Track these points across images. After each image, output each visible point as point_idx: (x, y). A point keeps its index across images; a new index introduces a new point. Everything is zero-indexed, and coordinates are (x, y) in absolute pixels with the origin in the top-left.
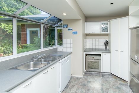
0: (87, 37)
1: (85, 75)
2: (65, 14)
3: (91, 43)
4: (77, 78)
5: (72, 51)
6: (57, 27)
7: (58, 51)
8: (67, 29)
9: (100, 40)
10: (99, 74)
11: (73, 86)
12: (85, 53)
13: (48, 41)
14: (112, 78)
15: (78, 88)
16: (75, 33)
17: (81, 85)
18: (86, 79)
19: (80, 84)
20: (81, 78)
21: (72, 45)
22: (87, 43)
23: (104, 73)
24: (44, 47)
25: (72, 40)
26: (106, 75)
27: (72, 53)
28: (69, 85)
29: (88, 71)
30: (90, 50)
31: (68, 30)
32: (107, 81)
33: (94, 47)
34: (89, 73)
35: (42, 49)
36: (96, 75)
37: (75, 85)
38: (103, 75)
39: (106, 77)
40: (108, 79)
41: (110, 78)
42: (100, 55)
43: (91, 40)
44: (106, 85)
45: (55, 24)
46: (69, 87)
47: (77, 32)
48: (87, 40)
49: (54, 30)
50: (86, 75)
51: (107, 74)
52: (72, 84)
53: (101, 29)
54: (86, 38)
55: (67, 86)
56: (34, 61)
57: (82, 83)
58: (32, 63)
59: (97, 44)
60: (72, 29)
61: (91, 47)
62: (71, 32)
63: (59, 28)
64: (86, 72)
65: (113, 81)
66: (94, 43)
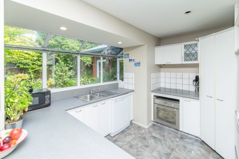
0: (161, 69)
1: (152, 128)
2: (120, 43)
3: (168, 80)
4: (139, 127)
5: (133, 89)
6: (119, 57)
7: (119, 87)
8: (128, 59)
9: (186, 75)
10: (176, 133)
11: (130, 134)
12: (153, 94)
13: (111, 75)
14: (199, 147)
15: (134, 139)
16: (138, 64)
17: (139, 137)
18: (150, 133)
19: (140, 135)
20: (144, 128)
21: (134, 80)
22: (162, 80)
23: (187, 135)
24: (104, 81)
25: (133, 74)
26: (190, 138)
27: (133, 91)
28: (126, 131)
29: (158, 123)
30: (166, 90)
31: (130, 60)
32: (185, 147)
33: (173, 87)
34: (159, 126)
35: (102, 83)
36: (170, 132)
37: (132, 133)
38: (184, 137)
39: (187, 141)
40: (189, 147)
41: (194, 146)
42: (178, 101)
43: (168, 74)
44: (179, 152)
45: (117, 54)
46: (125, 133)
47: (140, 63)
48: (162, 74)
49: (116, 61)
50: (154, 127)
51: (193, 139)
52: (129, 131)
53: (183, 56)
54: (160, 72)
55: (123, 132)
56: (91, 93)
57: (142, 134)
58: (88, 96)
59: (179, 81)
60: (134, 60)
61: (168, 86)
62: (132, 63)
63: (120, 59)
64: (155, 123)
65: (199, 152)
66: (173, 81)
